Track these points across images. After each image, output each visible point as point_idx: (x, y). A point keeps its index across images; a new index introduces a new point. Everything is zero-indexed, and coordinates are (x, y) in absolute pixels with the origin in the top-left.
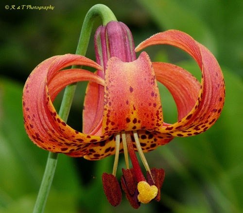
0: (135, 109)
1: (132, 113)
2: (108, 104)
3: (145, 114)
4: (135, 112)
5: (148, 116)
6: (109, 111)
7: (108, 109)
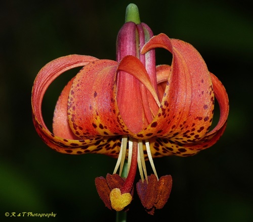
0: (97, 115)
1: (96, 118)
2: (71, 109)
3: (108, 120)
4: (98, 117)
5: (111, 122)
6: (73, 116)
7: (71, 113)
